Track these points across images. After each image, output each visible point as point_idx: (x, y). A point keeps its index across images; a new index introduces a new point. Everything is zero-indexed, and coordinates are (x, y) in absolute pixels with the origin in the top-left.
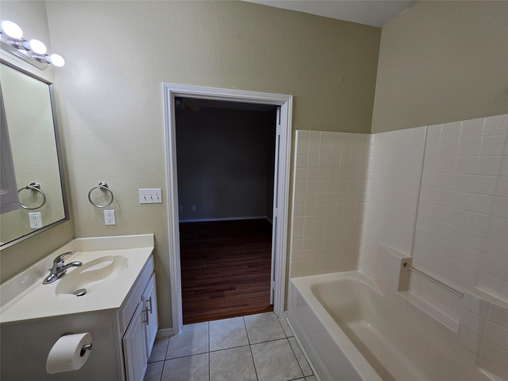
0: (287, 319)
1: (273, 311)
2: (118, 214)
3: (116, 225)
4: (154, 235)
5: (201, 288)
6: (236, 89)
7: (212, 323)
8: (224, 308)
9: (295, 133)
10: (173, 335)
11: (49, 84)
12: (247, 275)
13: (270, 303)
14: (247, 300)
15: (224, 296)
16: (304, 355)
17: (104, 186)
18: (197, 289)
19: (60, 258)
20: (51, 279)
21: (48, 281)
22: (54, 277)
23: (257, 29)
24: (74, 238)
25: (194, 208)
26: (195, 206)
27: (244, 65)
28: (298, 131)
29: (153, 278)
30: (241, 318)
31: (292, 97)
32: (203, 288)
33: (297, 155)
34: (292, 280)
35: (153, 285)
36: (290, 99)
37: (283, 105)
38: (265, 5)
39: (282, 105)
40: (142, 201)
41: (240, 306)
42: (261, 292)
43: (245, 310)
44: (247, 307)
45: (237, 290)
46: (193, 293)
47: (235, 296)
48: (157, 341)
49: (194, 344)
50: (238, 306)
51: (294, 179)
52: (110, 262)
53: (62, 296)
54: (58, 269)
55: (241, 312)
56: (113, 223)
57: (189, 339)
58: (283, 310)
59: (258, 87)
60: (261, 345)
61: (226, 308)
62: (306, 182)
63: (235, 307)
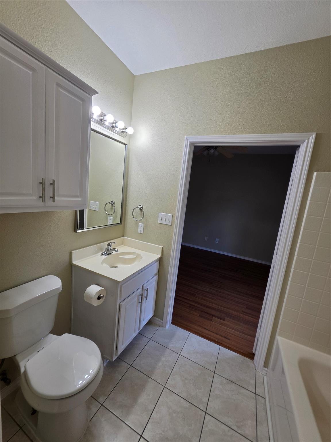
0: (265, 377)
1: (253, 360)
2: (145, 227)
3: (143, 234)
4: (163, 247)
5: (196, 305)
6: (246, 134)
7: (192, 335)
8: (207, 330)
9: (313, 176)
10: (162, 327)
11: (125, 145)
12: (242, 314)
13: (253, 351)
14: (231, 335)
15: (211, 320)
16: (268, 424)
17: (141, 207)
18: (192, 303)
19: (110, 244)
20: (104, 254)
21: (103, 255)
22: (105, 253)
23: (280, 71)
24: (123, 236)
25: (217, 241)
26: (218, 239)
27: (259, 110)
28: (317, 173)
29: (156, 278)
30: (218, 346)
31: (314, 135)
32: (198, 306)
33: (310, 201)
34: (279, 338)
35: (155, 282)
36: (311, 138)
37: (302, 144)
38: (294, 43)
39: (300, 145)
40: (160, 221)
41: (221, 336)
42: (248, 336)
43: (225, 342)
44: (228, 341)
45: (225, 322)
46: (189, 305)
47: (221, 326)
48: (149, 323)
49: (172, 341)
50: (219, 335)
51: (302, 228)
52: (134, 256)
53: (105, 265)
54: (108, 249)
55: (220, 341)
56: (142, 233)
57: (171, 336)
58: (263, 365)
59: (270, 129)
60: (225, 381)
61: (208, 330)
62: (319, 233)
63: (217, 334)
